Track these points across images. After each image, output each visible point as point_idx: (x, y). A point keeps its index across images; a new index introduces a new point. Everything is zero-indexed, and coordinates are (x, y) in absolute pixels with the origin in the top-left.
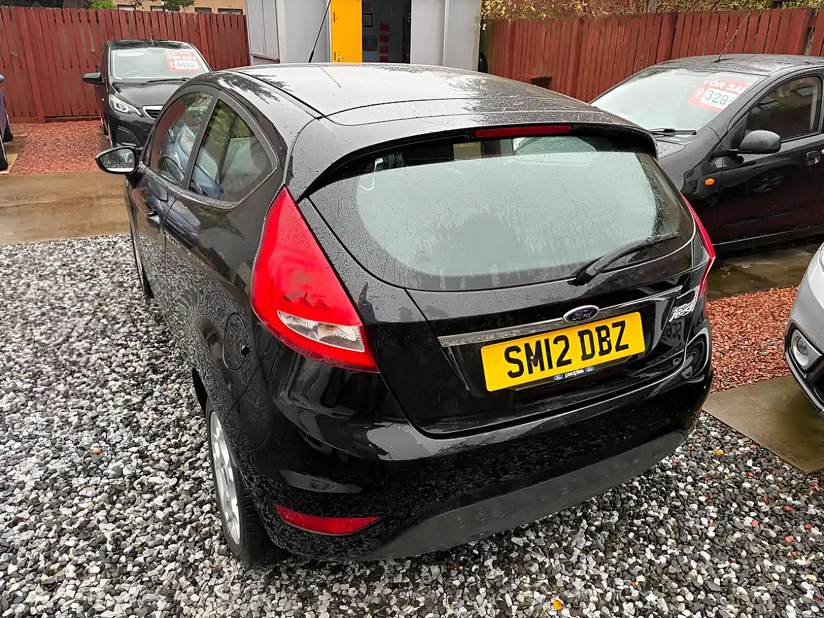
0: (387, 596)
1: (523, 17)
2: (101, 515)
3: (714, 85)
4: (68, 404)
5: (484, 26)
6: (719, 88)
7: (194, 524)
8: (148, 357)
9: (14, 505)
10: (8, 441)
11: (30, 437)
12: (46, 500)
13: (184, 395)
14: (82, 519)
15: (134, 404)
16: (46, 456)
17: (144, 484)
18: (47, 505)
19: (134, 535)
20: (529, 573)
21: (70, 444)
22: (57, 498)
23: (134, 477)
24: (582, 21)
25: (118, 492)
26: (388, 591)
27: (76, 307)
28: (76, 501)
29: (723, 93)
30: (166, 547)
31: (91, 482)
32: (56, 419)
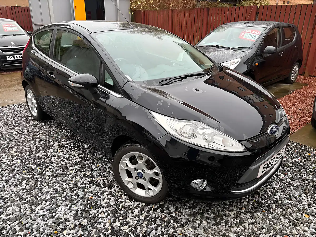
0: (252, 228)
1: (147, 9)
2: (117, 223)
3: (247, 31)
4: (58, 180)
5: (133, 12)
6: (249, 32)
7: (159, 218)
8: (77, 154)
9: (72, 229)
10: (42, 202)
11: (51, 198)
12: (86, 224)
13: (107, 167)
14: (110, 228)
15: (89, 175)
16: (67, 205)
17: (125, 207)
18: (89, 226)
19: (139, 229)
20: (289, 208)
21: (74, 197)
22: (90, 221)
23: (116, 205)
24: (172, 10)
25: (116, 213)
26: (251, 226)
27: (22, 138)
28: (100, 220)
29: (251, 34)
30: (157, 230)
31: (100, 211)
32: (59, 188)
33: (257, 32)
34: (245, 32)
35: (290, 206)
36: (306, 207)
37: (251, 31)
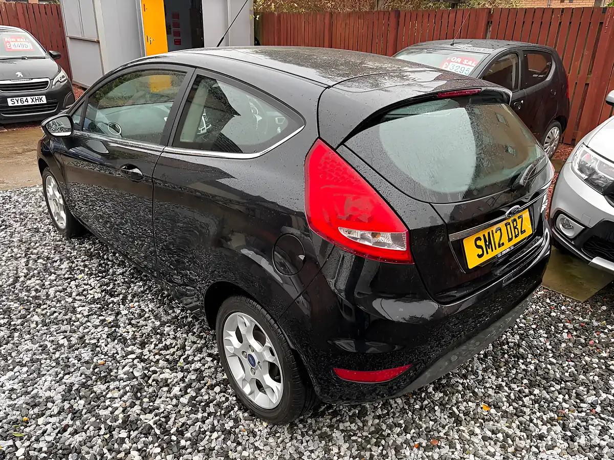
0: (378, 424)
1: (285, 11)
2: (137, 409)
4: (52, 330)
5: (258, 17)
6: (457, 62)
10: (14, 368)
12: (81, 407)
14: (121, 416)
16: (57, 374)
17: (158, 381)
18: (85, 411)
19: (172, 419)
21: (73, 361)
22: (90, 404)
23: (144, 376)
24: (331, 14)
26: (377, 421)
27: (7, 253)
28: (108, 403)
30: (203, 422)
31: (111, 387)
32: (49, 345)
33: (471, 62)
34: (450, 61)
35: (460, 388)
36: (491, 392)
37: (461, 60)
